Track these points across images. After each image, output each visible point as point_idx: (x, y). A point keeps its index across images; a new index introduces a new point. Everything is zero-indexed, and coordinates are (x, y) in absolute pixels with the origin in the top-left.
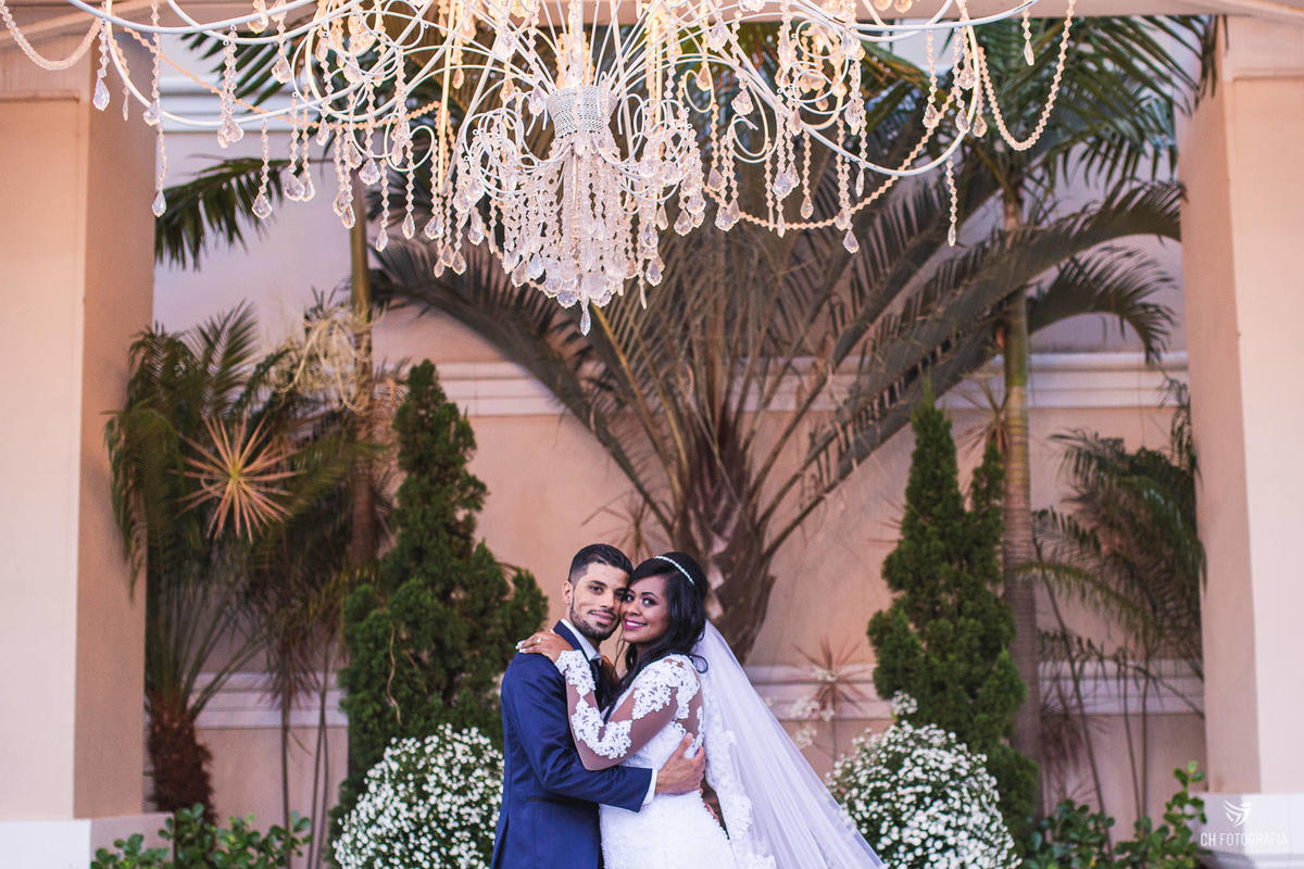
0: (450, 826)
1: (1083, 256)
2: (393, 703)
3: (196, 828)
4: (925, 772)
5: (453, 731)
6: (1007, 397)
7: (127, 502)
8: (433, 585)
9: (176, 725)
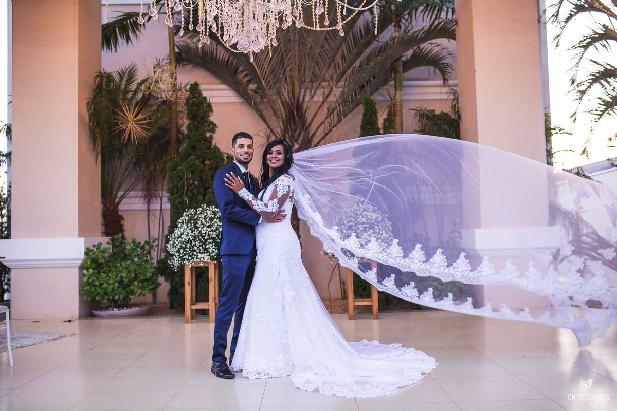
0: (206, 238)
1: (422, 46)
2: (186, 199)
3: (120, 241)
4: (366, 220)
5: (207, 206)
6: (395, 95)
7: (94, 131)
8: (199, 159)
9: (112, 208)
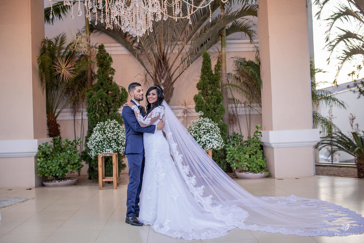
0: (110, 139)
1: (237, 20)
2: (97, 115)
3: (58, 140)
5: (110, 120)
6: (222, 50)
7: (42, 74)
8: (105, 90)
9: (53, 120)
